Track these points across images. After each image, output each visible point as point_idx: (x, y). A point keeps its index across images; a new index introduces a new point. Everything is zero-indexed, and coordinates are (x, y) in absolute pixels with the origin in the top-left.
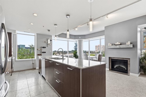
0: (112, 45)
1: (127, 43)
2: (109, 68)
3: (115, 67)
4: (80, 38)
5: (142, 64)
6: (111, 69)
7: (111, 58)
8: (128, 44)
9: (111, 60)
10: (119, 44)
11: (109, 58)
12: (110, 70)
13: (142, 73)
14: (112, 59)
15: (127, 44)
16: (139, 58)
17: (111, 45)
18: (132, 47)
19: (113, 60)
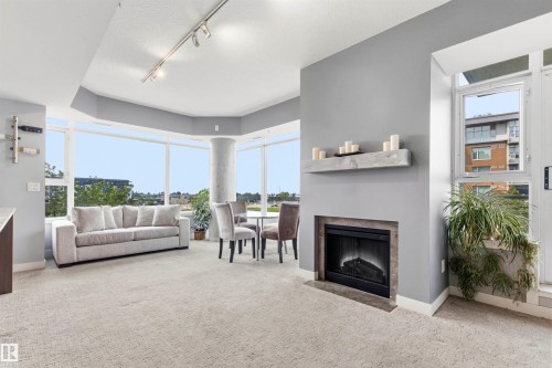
0: (327, 156)
1: (385, 144)
2: (317, 268)
3: (342, 265)
4: (217, 128)
5: (454, 246)
6: (323, 275)
7: (323, 223)
8: (389, 146)
9: (322, 230)
10: (354, 149)
11: (318, 219)
12: (319, 279)
13: (456, 290)
14: (327, 227)
15: (385, 149)
16: (442, 221)
17: (322, 154)
18: (404, 162)
19: (331, 232)
